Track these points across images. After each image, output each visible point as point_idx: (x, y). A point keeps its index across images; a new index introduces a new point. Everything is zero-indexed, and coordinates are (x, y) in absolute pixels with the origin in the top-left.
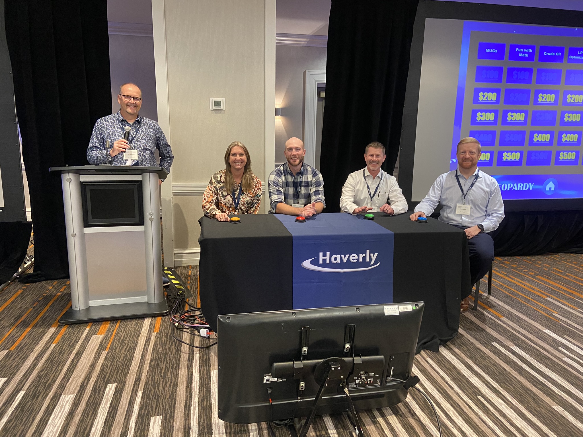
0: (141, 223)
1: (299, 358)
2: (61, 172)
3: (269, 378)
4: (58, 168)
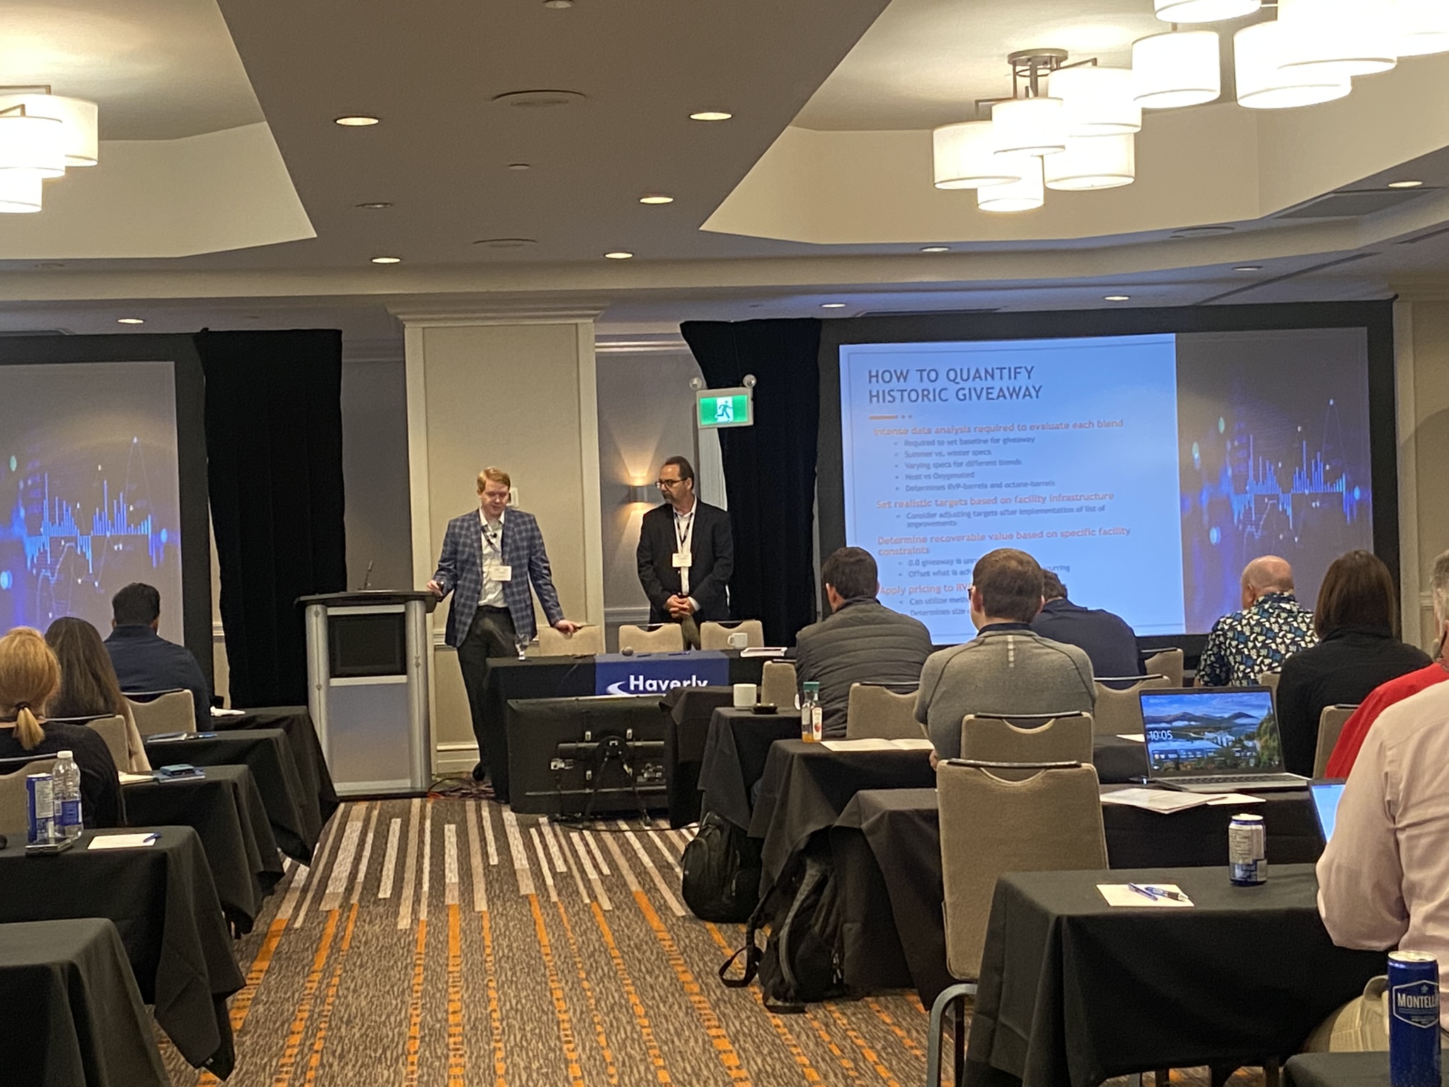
0: (403, 671)
1: (583, 740)
2: (304, 605)
3: (557, 764)
4: (303, 598)
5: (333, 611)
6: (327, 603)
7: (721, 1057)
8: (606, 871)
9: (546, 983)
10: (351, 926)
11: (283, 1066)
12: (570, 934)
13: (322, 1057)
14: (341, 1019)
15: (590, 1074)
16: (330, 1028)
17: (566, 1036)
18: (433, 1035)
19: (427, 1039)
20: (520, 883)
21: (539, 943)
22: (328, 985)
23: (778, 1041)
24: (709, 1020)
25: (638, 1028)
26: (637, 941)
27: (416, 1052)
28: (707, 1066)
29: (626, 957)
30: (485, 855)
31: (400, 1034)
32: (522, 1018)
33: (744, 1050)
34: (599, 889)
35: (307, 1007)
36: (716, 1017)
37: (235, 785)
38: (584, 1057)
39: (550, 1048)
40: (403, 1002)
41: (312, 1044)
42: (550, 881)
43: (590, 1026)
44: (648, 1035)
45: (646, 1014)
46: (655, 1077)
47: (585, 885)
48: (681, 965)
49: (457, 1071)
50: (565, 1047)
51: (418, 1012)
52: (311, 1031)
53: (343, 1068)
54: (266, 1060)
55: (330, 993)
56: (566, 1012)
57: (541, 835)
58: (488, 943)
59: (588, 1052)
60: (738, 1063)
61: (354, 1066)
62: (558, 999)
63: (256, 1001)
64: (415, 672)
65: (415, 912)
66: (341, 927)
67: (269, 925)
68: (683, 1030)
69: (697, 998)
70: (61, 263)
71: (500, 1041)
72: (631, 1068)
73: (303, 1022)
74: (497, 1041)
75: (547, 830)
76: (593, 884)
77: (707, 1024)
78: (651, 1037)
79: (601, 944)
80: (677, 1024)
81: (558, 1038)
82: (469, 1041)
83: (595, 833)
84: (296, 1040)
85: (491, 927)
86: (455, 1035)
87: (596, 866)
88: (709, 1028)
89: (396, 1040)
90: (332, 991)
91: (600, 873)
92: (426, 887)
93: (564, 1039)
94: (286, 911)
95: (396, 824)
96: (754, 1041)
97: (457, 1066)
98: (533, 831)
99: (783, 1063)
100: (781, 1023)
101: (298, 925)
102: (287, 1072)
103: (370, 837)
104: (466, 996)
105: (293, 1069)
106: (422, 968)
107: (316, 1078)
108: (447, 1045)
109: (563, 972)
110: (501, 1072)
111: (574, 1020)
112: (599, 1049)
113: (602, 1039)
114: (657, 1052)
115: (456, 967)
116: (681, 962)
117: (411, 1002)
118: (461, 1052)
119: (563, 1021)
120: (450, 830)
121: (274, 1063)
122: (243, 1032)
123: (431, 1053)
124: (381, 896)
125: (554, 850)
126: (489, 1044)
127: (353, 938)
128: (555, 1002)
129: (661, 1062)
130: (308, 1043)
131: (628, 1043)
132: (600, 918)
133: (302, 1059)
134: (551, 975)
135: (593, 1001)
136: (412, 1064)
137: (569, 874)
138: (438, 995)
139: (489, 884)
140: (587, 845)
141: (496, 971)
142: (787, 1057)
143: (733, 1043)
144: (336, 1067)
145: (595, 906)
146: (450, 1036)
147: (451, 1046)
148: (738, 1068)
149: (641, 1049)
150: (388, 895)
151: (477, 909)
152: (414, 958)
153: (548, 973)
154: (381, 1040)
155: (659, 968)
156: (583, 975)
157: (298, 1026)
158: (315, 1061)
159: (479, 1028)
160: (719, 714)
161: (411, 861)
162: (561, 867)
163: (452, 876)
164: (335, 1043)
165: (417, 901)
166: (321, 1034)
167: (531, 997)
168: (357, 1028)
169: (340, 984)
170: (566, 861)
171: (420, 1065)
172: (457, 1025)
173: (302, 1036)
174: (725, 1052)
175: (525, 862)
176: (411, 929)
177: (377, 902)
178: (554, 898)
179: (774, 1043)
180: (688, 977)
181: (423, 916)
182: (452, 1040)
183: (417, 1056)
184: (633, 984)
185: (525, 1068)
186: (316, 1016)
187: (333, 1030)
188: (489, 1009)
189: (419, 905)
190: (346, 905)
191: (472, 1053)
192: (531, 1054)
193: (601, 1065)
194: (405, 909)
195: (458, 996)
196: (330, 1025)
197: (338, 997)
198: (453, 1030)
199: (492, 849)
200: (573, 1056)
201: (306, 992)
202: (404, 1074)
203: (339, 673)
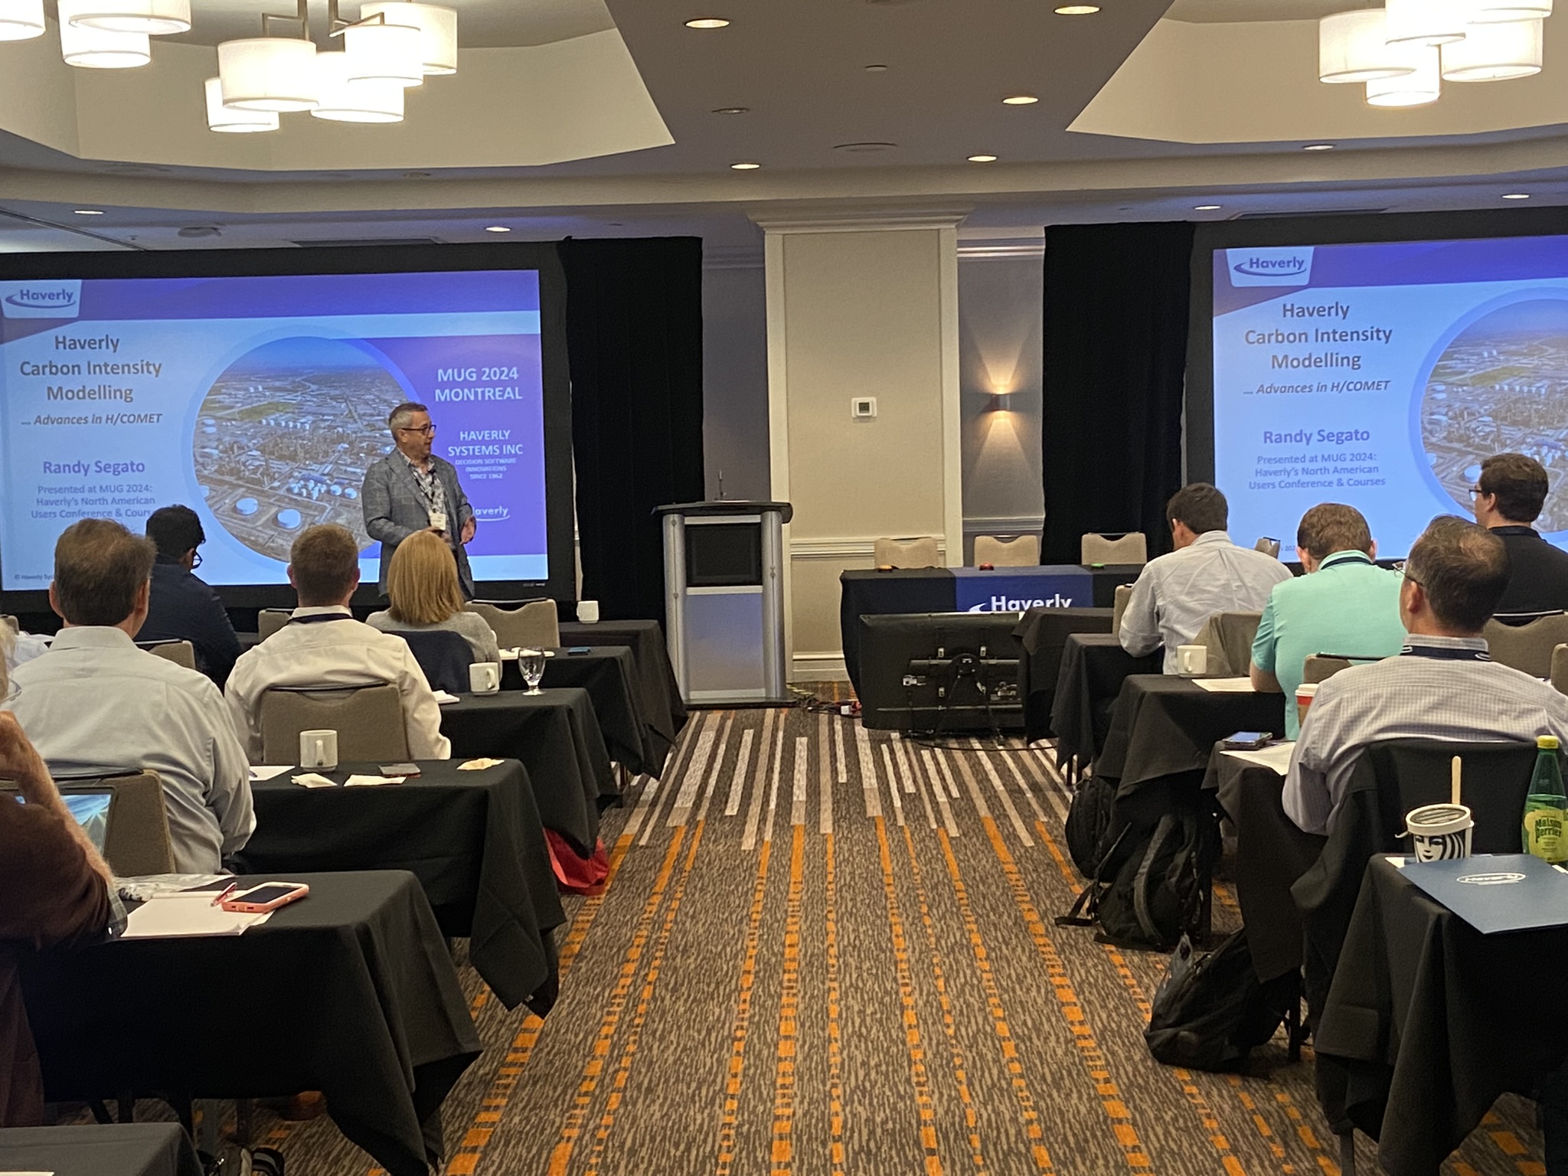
0: (759, 581)
1: (935, 657)
2: (663, 513)
3: (910, 681)
4: (661, 508)
5: (689, 521)
6: (684, 513)
7: (1063, 1009)
8: (955, 793)
9: (886, 917)
10: (696, 844)
11: (615, 997)
12: (914, 863)
13: (654, 989)
14: (677, 948)
15: (925, 1022)
16: (666, 958)
17: (904, 977)
18: (769, 970)
19: (761, 974)
20: (868, 804)
21: (883, 871)
22: (668, 909)
23: (1125, 994)
24: (1053, 966)
25: (978, 972)
26: (983, 874)
27: (749, 989)
28: (1049, 1020)
29: (971, 891)
30: (835, 771)
31: (735, 967)
32: (859, 956)
33: (1089, 1002)
34: (947, 814)
35: (645, 933)
36: (1060, 963)
37: (570, 711)
38: (920, 1003)
39: (886, 992)
40: (740, 931)
41: (647, 975)
42: (897, 803)
43: (928, 968)
44: (989, 981)
45: (988, 958)
46: (993, 1029)
47: (932, 808)
48: (1027, 902)
49: (789, 1012)
50: (902, 990)
51: (755, 943)
52: (645, 961)
53: (675, 1002)
54: (599, 989)
55: (669, 918)
56: (905, 950)
57: (892, 752)
58: (830, 869)
59: (925, 997)
60: (1082, 1018)
61: (686, 1001)
62: (897, 936)
63: (595, 923)
64: (771, 582)
65: (760, 831)
66: (686, 845)
67: (616, 840)
68: (1025, 976)
69: (1041, 941)
70: (427, 172)
71: (835, 980)
72: (968, 1017)
73: (640, 949)
74: (831, 980)
75: (898, 746)
76: (941, 807)
77: (1051, 970)
78: (992, 983)
79: (946, 875)
80: (1019, 970)
81: (895, 979)
82: (804, 979)
83: (947, 751)
84: (631, 968)
85: (835, 852)
86: (789, 972)
87: (946, 788)
88: (1052, 976)
89: (730, 973)
90: (671, 916)
91: (949, 795)
92: (773, 805)
93: (900, 981)
94: (633, 827)
95: (748, 736)
96: (1099, 993)
97: (789, 1006)
98: (884, 747)
99: (1130, 1020)
100: (1129, 974)
101: (643, 842)
102: (619, 1005)
103: (723, 747)
104: (804, 928)
105: (624, 1001)
106: (762, 894)
107: (647, 1013)
108: (781, 983)
109: (904, 905)
110: (834, 1015)
111: (913, 960)
112: (937, 993)
113: (941, 983)
114: (996, 1001)
115: (796, 894)
116: (1028, 898)
117: (748, 932)
118: (794, 991)
119: (901, 961)
120: (802, 743)
121: (606, 994)
122: (579, 957)
123: (763, 991)
124: (728, 813)
125: (904, 768)
126: (823, 983)
127: (696, 858)
128: (894, 939)
129: (1000, 1013)
130: (642, 973)
131: (967, 989)
132: (946, 845)
133: (635, 990)
134: (892, 908)
135: (933, 940)
136: (745, 1001)
137: (918, 796)
138: (776, 925)
139: (836, 802)
140: (937, 764)
141: (836, 902)
142: (1134, 1013)
143: (1078, 995)
144: (667, 1002)
145: (941, 832)
146: (784, 972)
147: (786, 984)
148: (1081, 1023)
149: (980, 996)
150: (735, 813)
151: (822, 831)
152: (756, 882)
153: (889, 906)
154: (715, 974)
155: (1004, 905)
156: (925, 909)
157: (635, 953)
158: (647, 994)
159: (815, 964)
160: (1074, 642)
161: (760, 776)
162: (910, 788)
163: (800, 794)
164: (670, 974)
165: (763, 820)
166: (657, 963)
167: (870, 932)
168: (693, 958)
169: (679, 909)
170: (915, 781)
171: (752, 1003)
172: (794, 960)
173: (636, 964)
174: (1068, 1004)
175: (874, 781)
176: (755, 850)
177: (723, 818)
178: (901, 822)
179: (1120, 997)
180: (1034, 917)
181: (768, 837)
182: (786, 976)
183: (750, 993)
184: (976, 921)
185: (860, 1012)
186: (652, 942)
187: (667, 959)
188: (826, 944)
189: (765, 824)
190: (692, 822)
191: (806, 993)
192: (866, 997)
193: (937, 1014)
194: (751, 827)
195: (796, 927)
196: (666, 954)
197: (676, 922)
198: (788, 965)
199: (841, 766)
200: (909, 1001)
201: (645, 916)
202: (736, 1013)
203: (695, 582)
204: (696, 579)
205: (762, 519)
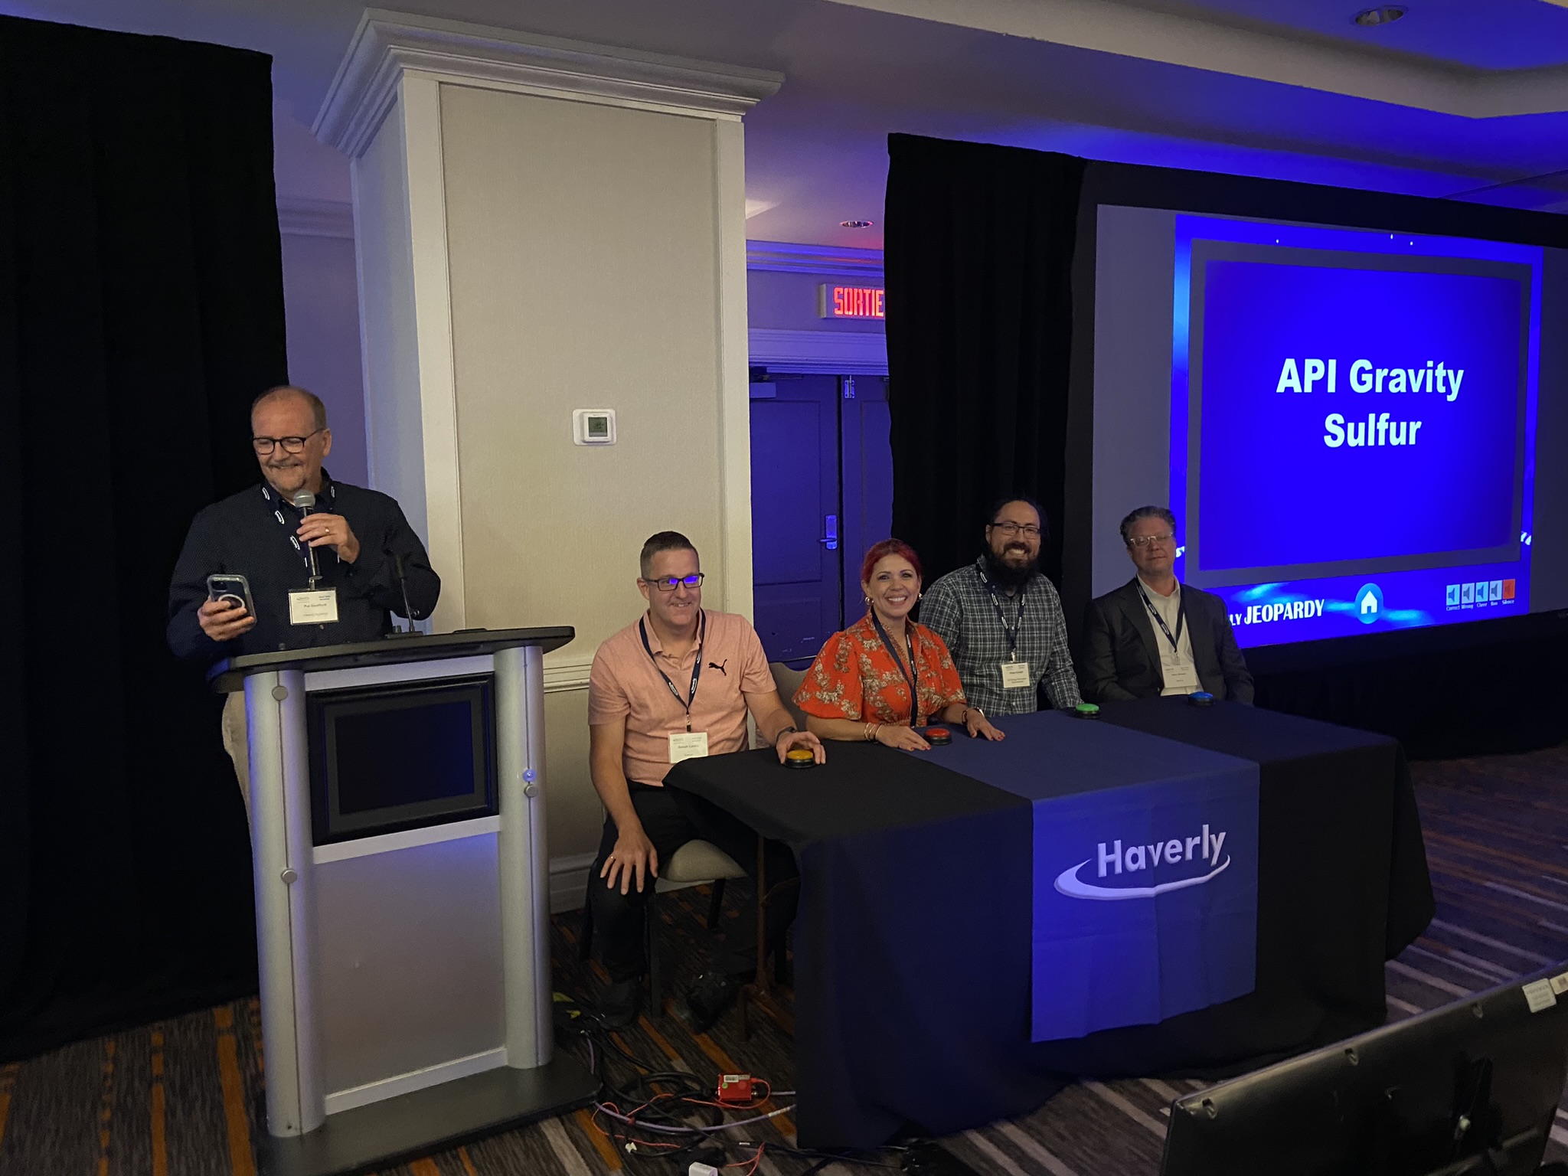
0: (490, 807)
5: (316, 682)
6: (304, 667)
64: (517, 804)
203: (334, 829)
204: (336, 825)
205: (496, 663)
